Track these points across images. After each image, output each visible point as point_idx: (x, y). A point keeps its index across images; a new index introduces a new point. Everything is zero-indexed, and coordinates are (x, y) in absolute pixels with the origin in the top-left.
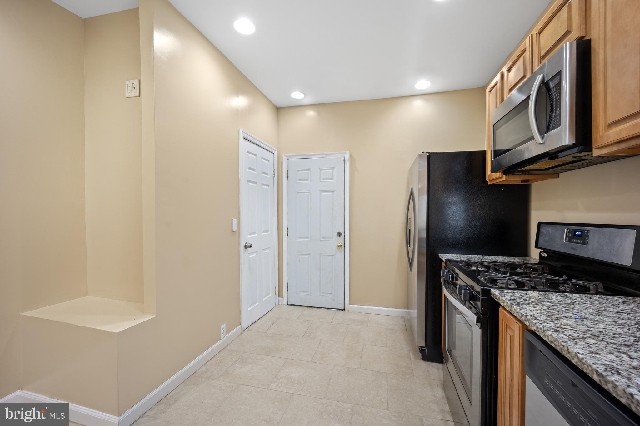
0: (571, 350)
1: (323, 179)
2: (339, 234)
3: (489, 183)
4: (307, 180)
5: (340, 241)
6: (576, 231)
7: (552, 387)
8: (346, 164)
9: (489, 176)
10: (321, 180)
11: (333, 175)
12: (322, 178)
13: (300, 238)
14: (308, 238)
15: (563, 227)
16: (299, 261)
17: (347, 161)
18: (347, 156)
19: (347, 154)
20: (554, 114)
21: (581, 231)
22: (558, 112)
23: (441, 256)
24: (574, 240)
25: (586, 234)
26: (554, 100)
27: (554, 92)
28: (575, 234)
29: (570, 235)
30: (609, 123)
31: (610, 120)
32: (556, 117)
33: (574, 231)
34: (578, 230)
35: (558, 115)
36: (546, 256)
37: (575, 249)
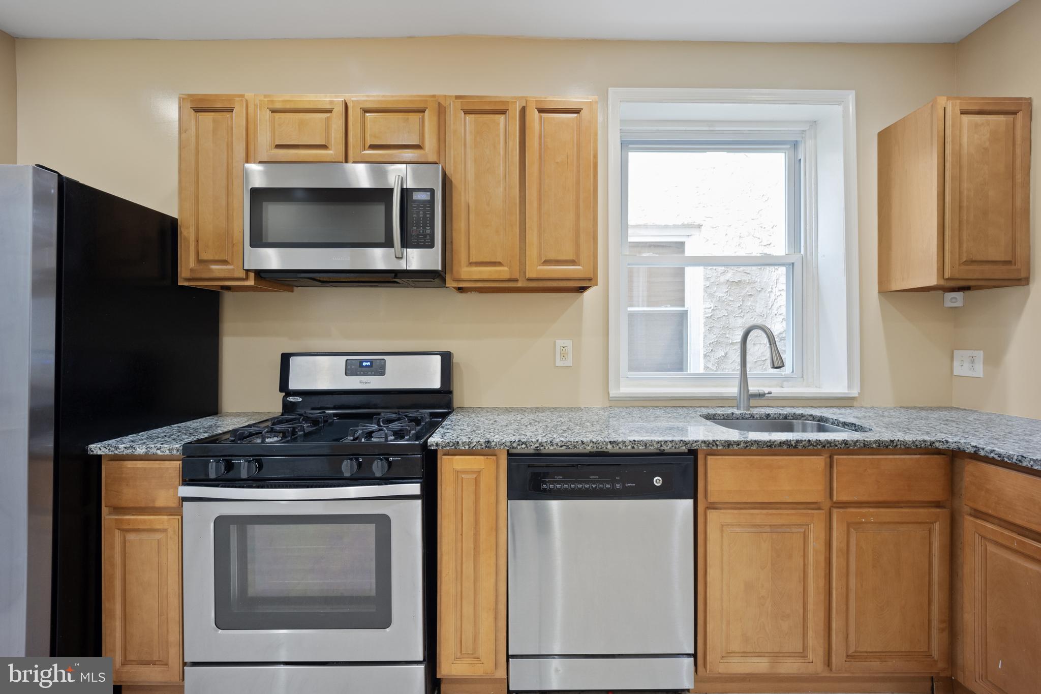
3: (181, 283)
6: (363, 361)
7: (559, 486)
20: (421, 231)
21: (371, 361)
22: (428, 232)
23: (96, 448)
24: (362, 373)
25: (378, 364)
26: (421, 216)
27: (421, 207)
28: (361, 365)
29: (353, 367)
30: (471, 261)
31: (473, 259)
32: (425, 236)
33: (358, 362)
34: (367, 361)
35: (429, 234)
36: (299, 400)
37: (366, 383)
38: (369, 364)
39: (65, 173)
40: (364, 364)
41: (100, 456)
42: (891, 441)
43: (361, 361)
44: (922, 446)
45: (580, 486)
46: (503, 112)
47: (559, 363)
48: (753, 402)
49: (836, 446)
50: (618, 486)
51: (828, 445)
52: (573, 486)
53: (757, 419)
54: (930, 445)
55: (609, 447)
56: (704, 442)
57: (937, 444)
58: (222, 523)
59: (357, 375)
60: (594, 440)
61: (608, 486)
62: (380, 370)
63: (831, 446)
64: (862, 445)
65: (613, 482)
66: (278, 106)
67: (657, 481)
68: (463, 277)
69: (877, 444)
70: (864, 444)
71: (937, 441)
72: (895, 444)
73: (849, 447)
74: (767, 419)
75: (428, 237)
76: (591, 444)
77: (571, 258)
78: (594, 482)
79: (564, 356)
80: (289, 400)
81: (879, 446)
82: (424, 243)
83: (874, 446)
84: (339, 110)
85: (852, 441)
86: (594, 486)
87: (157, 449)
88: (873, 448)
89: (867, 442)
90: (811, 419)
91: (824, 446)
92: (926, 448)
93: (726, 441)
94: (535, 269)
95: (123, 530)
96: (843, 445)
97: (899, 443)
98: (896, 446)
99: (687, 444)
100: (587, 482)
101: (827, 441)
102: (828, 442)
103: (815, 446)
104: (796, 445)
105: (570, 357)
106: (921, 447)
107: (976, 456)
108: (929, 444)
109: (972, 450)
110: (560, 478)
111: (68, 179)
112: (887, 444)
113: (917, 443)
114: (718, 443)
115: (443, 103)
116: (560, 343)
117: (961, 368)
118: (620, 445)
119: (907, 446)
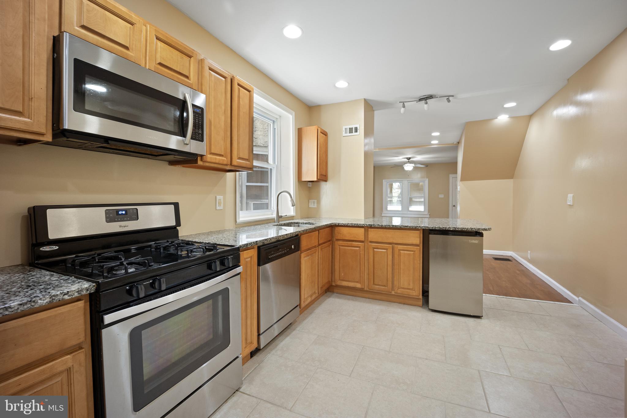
6: (119, 211)
20: (197, 131)
21: (126, 210)
22: (200, 132)
24: (119, 219)
25: (131, 212)
26: (197, 122)
27: (197, 116)
28: (117, 213)
29: (111, 215)
31: (213, 151)
32: (199, 134)
33: (115, 211)
34: (122, 210)
35: (201, 134)
36: (56, 248)
37: (125, 227)
38: (124, 212)
40: (120, 213)
43: (117, 211)
45: (278, 254)
46: (225, 78)
47: (218, 208)
48: (280, 219)
50: (286, 251)
52: (276, 255)
59: (115, 221)
61: (284, 252)
62: (134, 216)
67: (293, 247)
68: (208, 160)
75: (200, 135)
79: (220, 204)
80: (43, 250)
82: (195, 138)
86: (281, 253)
87: (64, 295)
90: (294, 223)
100: (279, 252)
105: (222, 205)
107: (339, 226)
109: (338, 224)
110: (272, 253)
116: (218, 197)
117: (311, 205)
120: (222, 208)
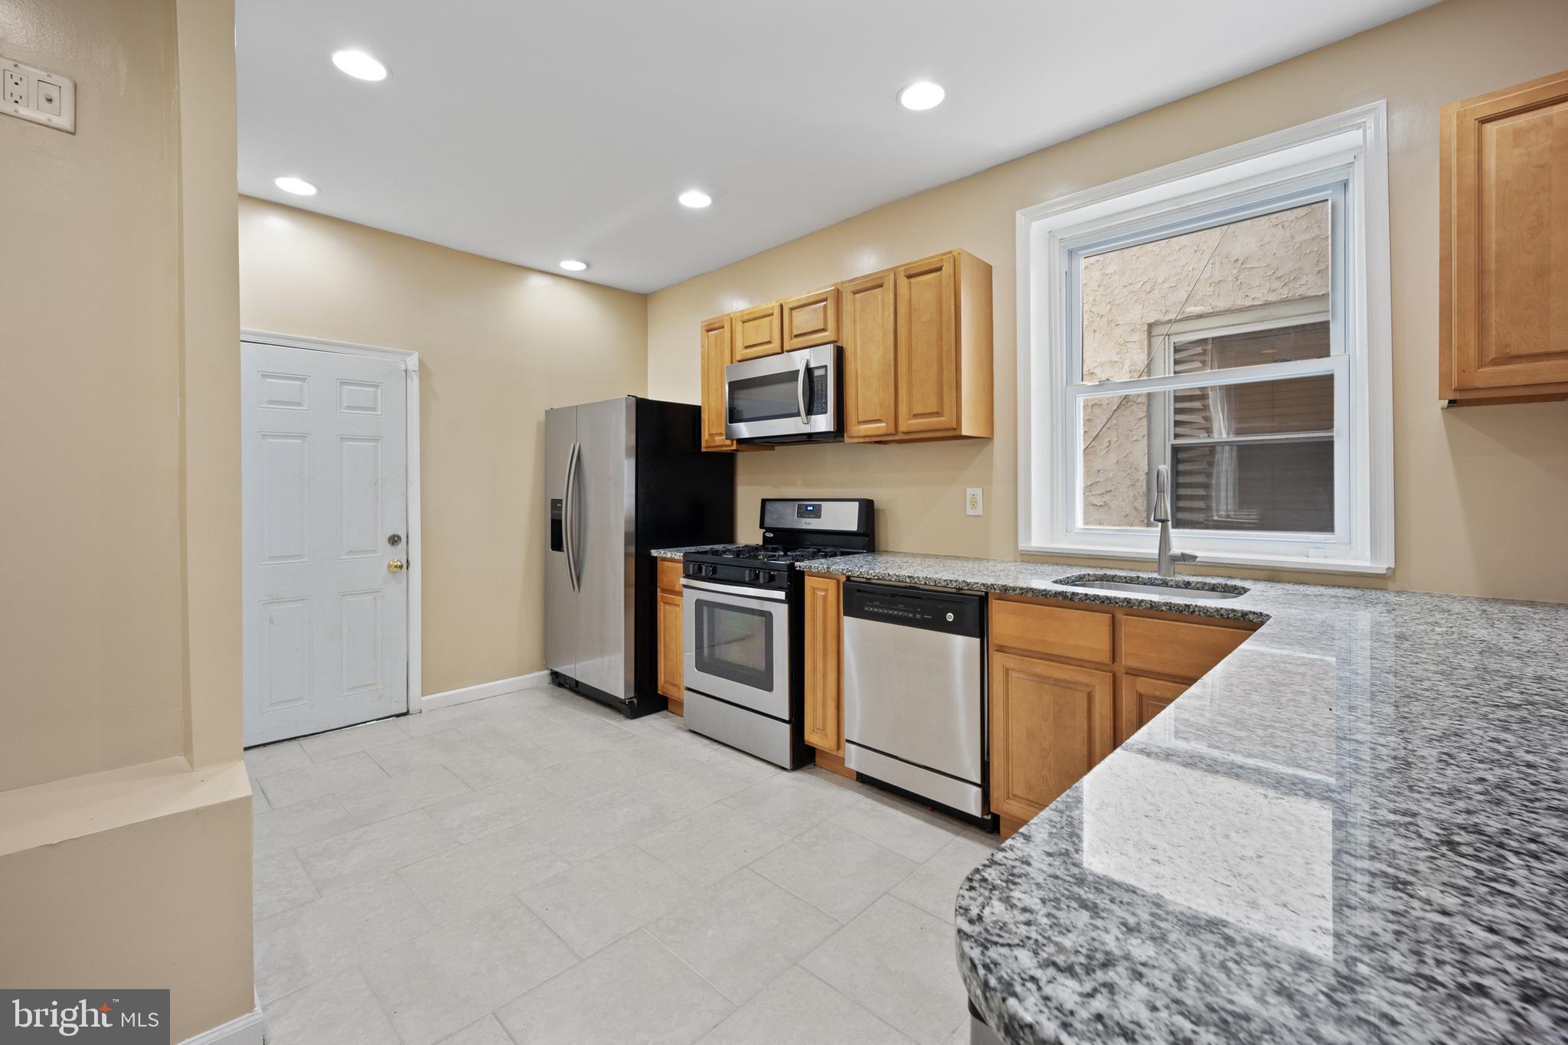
0: (890, 573)
1: (348, 407)
2: (394, 540)
3: (703, 450)
4: (299, 404)
5: (396, 555)
6: (807, 506)
7: (876, 610)
8: (412, 380)
9: (707, 441)
10: (340, 409)
11: (376, 399)
12: (345, 404)
13: (272, 558)
14: (300, 556)
15: (794, 503)
16: (271, 621)
17: (413, 373)
18: (413, 362)
19: (414, 356)
21: (813, 506)
22: (823, 400)
23: (654, 553)
24: (807, 516)
25: (817, 508)
26: (820, 388)
27: (818, 380)
28: (805, 509)
29: (802, 511)
30: (859, 420)
32: (821, 403)
34: (810, 506)
35: (824, 402)
36: (772, 536)
37: (808, 524)
38: (811, 508)
39: (638, 396)
40: (809, 508)
41: (657, 557)
42: (1186, 605)
44: (1230, 616)
45: (891, 612)
46: (881, 286)
47: (970, 512)
49: (1117, 603)
50: (918, 616)
51: (1108, 601)
52: (886, 611)
53: (1171, 586)
54: (1242, 616)
55: (908, 580)
56: (983, 585)
57: (1251, 617)
58: (699, 604)
60: (897, 574)
61: (911, 615)
62: (816, 513)
63: (1110, 602)
64: (1148, 605)
65: (915, 612)
66: (745, 318)
67: (950, 617)
68: (855, 434)
69: (1168, 607)
70: (1151, 605)
71: (1251, 612)
72: (1192, 610)
73: (1132, 607)
74: (1186, 588)
75: (823, 404)
76: (895, 577)
77: (935, 410)
78: (900, 610)
79: (974, 504)
80: (767, 535)
81: (1170, 609)
82: (817, 411)
83: (1164, 608)
84: (777, 312)
85: (1137, 600)
86: (901, 614)
88: (1162, 611)
89: (1155, 603)
91: (1103, 602)
92: (1236, 619)
93: (1003, 586)
94: (907, 424)
95: (664, 602)
96: (1125, 604)
97: (1196, 609)
98: (1194, 612)
99: (968, 585)
100: (896, 610)
101: (1107, 596)
102: (1108, 598)
103: (1093, 601)
104: (1072, 598)
105: (980, 505)
106: (1228, 618)
108: (1240, 615)
110: (877, 603)
111: (641, 399)
112: (1181, 609)
113: (1222, 612)
114: (995, 586)
115: (840, 289)
116: (970, 491)
118: (916, 580)
119: (1208, 613)
120: (979, 511)
